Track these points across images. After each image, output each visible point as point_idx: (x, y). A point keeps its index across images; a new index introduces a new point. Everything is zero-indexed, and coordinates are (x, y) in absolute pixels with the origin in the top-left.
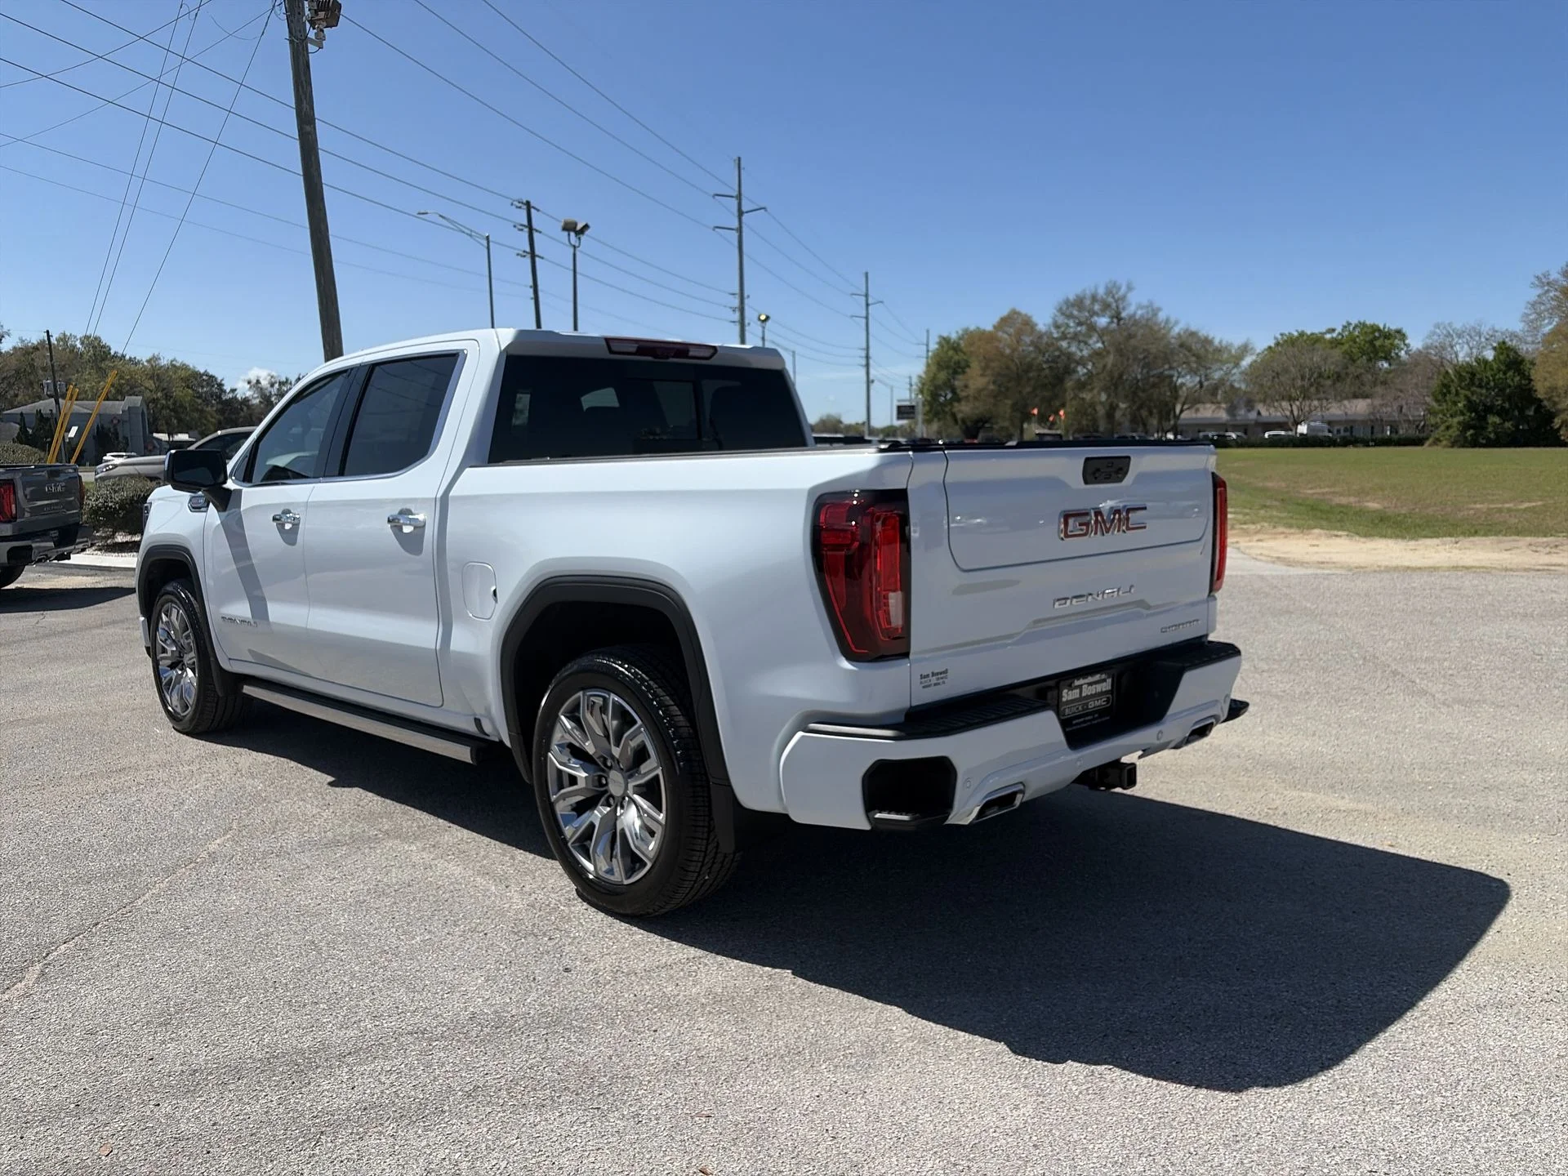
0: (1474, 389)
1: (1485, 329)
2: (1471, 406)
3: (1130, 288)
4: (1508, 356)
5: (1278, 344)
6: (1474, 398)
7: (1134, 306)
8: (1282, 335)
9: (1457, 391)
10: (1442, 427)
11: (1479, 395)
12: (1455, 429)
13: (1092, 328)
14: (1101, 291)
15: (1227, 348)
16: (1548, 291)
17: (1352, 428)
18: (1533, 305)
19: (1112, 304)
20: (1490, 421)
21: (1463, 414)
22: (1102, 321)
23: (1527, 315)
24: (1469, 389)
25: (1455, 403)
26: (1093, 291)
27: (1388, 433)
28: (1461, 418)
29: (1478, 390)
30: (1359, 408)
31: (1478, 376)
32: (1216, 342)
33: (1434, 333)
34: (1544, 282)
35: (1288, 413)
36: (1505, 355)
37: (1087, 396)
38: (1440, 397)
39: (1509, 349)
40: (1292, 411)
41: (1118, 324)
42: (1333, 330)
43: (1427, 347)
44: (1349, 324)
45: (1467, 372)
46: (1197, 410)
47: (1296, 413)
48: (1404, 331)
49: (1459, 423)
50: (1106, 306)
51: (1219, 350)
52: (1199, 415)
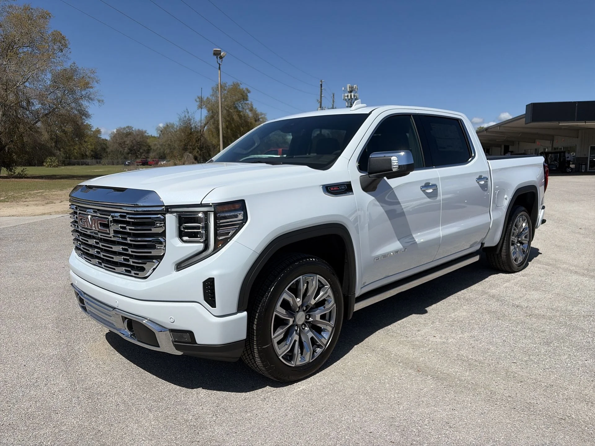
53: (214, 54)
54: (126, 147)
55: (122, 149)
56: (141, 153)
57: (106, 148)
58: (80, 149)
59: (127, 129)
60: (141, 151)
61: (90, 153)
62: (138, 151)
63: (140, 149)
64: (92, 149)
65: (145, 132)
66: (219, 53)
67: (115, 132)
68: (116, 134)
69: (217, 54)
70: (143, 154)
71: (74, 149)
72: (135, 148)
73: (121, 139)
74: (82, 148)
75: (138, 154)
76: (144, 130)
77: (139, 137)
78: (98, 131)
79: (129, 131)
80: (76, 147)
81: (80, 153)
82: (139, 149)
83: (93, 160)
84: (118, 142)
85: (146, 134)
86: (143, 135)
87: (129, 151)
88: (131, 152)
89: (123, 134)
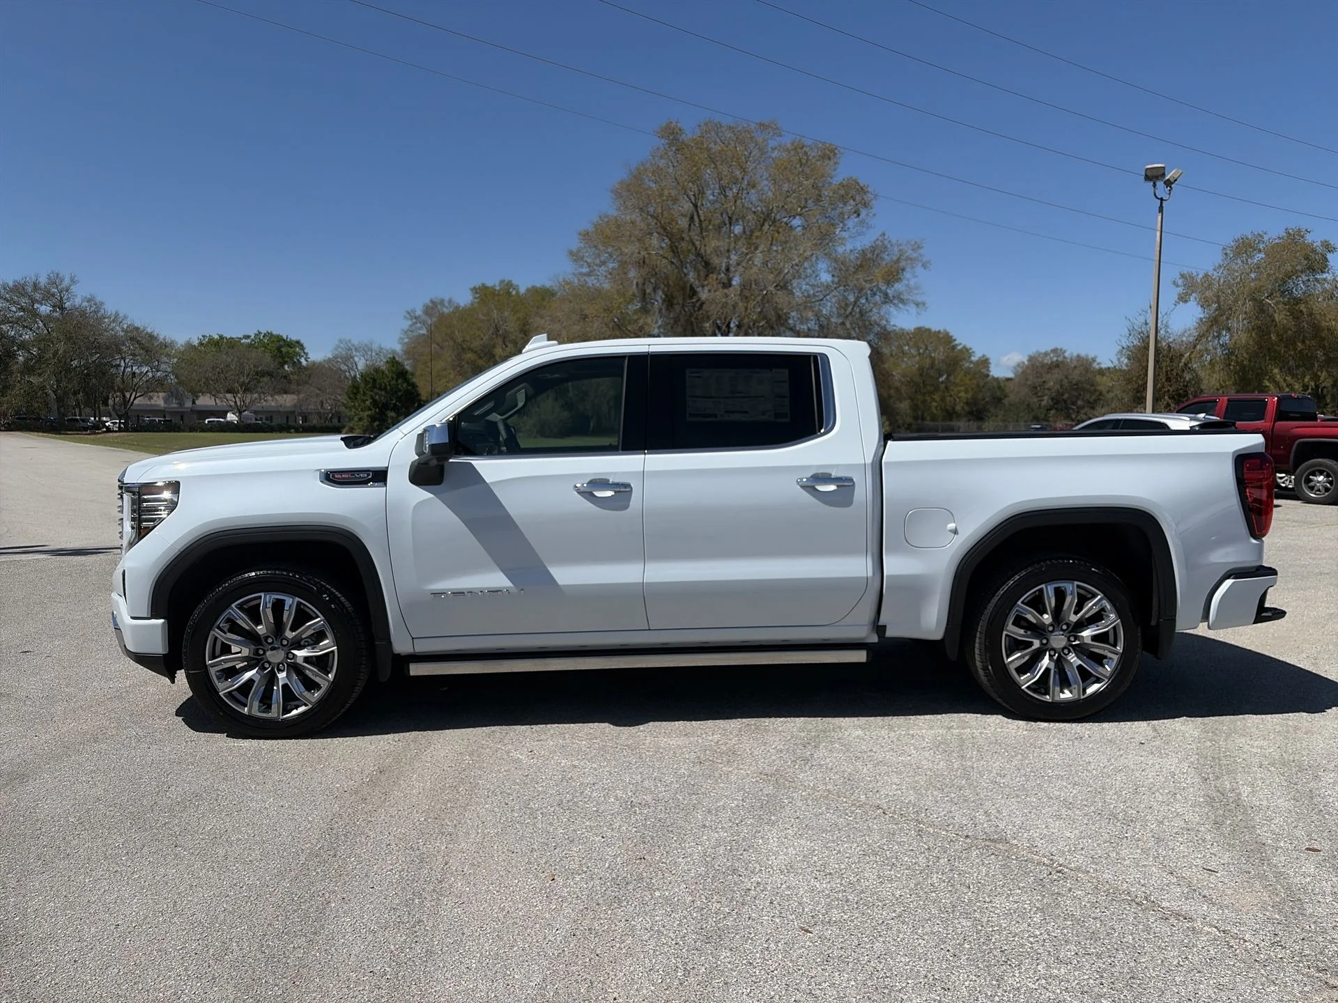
0: (376, 390)
1: (375, 347)
2: (375, 403)
3: (73, 281)
4: (398, 368)
5: (201, 344)
6: (377, 397)
7: (77, 298)
8: (203, 336)
9: (364, 392)
10: (356, 419)
11: (381, 396)
12: (366, 420)
13: (35, 314)
14: (43, 281)
15: (171, 345)
16: (416, 323)
17: (271, 417)
18: (406, 332)
19: (54, 293)
20: (389, 415)
21: (371, 410)
22: (44, 309)
23: (402, 339)
24: (372, 391)
25: (364, 401)
26: (34, 279)
27: (301, 422)
28: (369, 413)
29: (379, 392)
30: (287, 401)
31: (378, 381)
32: (161, 337)
33: (339, 346)
34: (411, 315)
35: (233, 404)
36: (395, 368)
37: (34, 380)
38: (352, 396)
39: (398, 363)
40: (236, 402)
41: (62, 313)
42: (248, 337)
43: (336, 357)
44: (260, 333)
45: (371, 378)
46: (150, 398)
47: (238, 403)
48: (302, 342)
49: (368, 416)
50: (48, 296)
51: (165, 345)
52: (153, 402)
53: (1147, 178)
54: (1046, 395)
55: (1036, 400)
56: (1078, 408)
57: (1002, 397)
58: (943, 399)
59: (1052, 355)
60: (1080, 403)
61: (963, 408)
62: (1073, 404)
63: (1078, 398)
64: (967, 398)
65: (1094, 360)
66: (1162, 172)
67: (1026, 363)
68: (1027, 367)
69: (1153, 176)
70: (1083, 411)
71: (933, 400)
72: (1066, 396)
73: (1037, 377)
74: (948, 398)
75: (1071, 411)
76: (1091, 355)
77: (1077, 372)
78: (985, 362)
79: (1055, 359)
80: (936, 397)
81: (943, 407)
82: (1074, 399)
83: (972, 422)
84: (1029, 383)
85: (1096, 366)
86: (1087, 370)
87: (1051, 403)
88: (1056, 406)
89: (1043, 365)
